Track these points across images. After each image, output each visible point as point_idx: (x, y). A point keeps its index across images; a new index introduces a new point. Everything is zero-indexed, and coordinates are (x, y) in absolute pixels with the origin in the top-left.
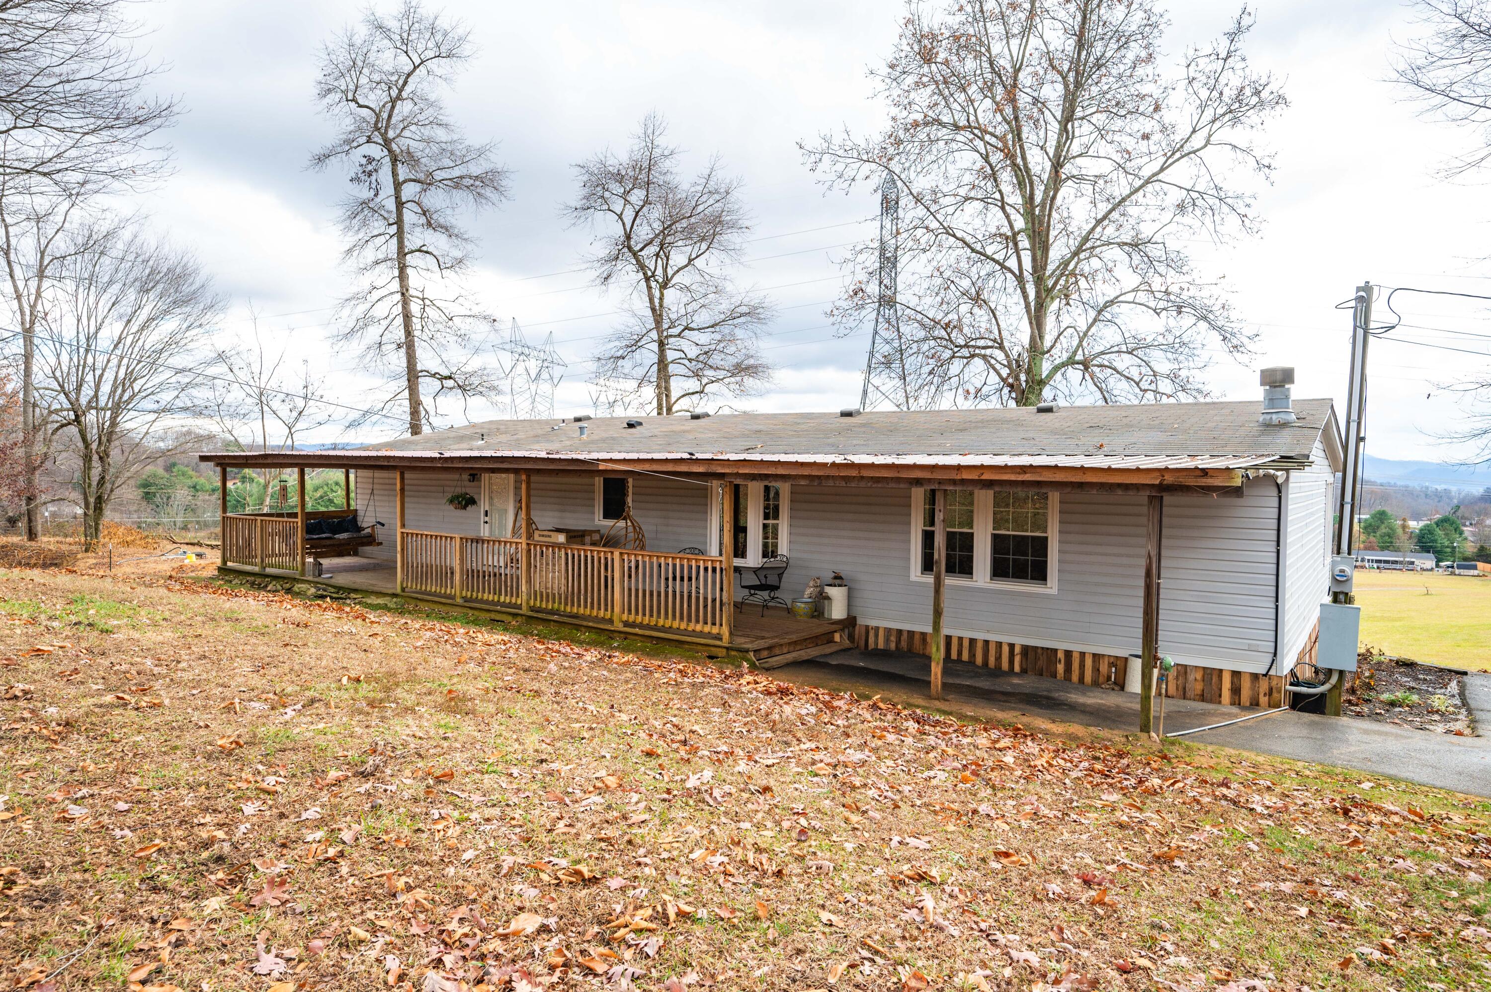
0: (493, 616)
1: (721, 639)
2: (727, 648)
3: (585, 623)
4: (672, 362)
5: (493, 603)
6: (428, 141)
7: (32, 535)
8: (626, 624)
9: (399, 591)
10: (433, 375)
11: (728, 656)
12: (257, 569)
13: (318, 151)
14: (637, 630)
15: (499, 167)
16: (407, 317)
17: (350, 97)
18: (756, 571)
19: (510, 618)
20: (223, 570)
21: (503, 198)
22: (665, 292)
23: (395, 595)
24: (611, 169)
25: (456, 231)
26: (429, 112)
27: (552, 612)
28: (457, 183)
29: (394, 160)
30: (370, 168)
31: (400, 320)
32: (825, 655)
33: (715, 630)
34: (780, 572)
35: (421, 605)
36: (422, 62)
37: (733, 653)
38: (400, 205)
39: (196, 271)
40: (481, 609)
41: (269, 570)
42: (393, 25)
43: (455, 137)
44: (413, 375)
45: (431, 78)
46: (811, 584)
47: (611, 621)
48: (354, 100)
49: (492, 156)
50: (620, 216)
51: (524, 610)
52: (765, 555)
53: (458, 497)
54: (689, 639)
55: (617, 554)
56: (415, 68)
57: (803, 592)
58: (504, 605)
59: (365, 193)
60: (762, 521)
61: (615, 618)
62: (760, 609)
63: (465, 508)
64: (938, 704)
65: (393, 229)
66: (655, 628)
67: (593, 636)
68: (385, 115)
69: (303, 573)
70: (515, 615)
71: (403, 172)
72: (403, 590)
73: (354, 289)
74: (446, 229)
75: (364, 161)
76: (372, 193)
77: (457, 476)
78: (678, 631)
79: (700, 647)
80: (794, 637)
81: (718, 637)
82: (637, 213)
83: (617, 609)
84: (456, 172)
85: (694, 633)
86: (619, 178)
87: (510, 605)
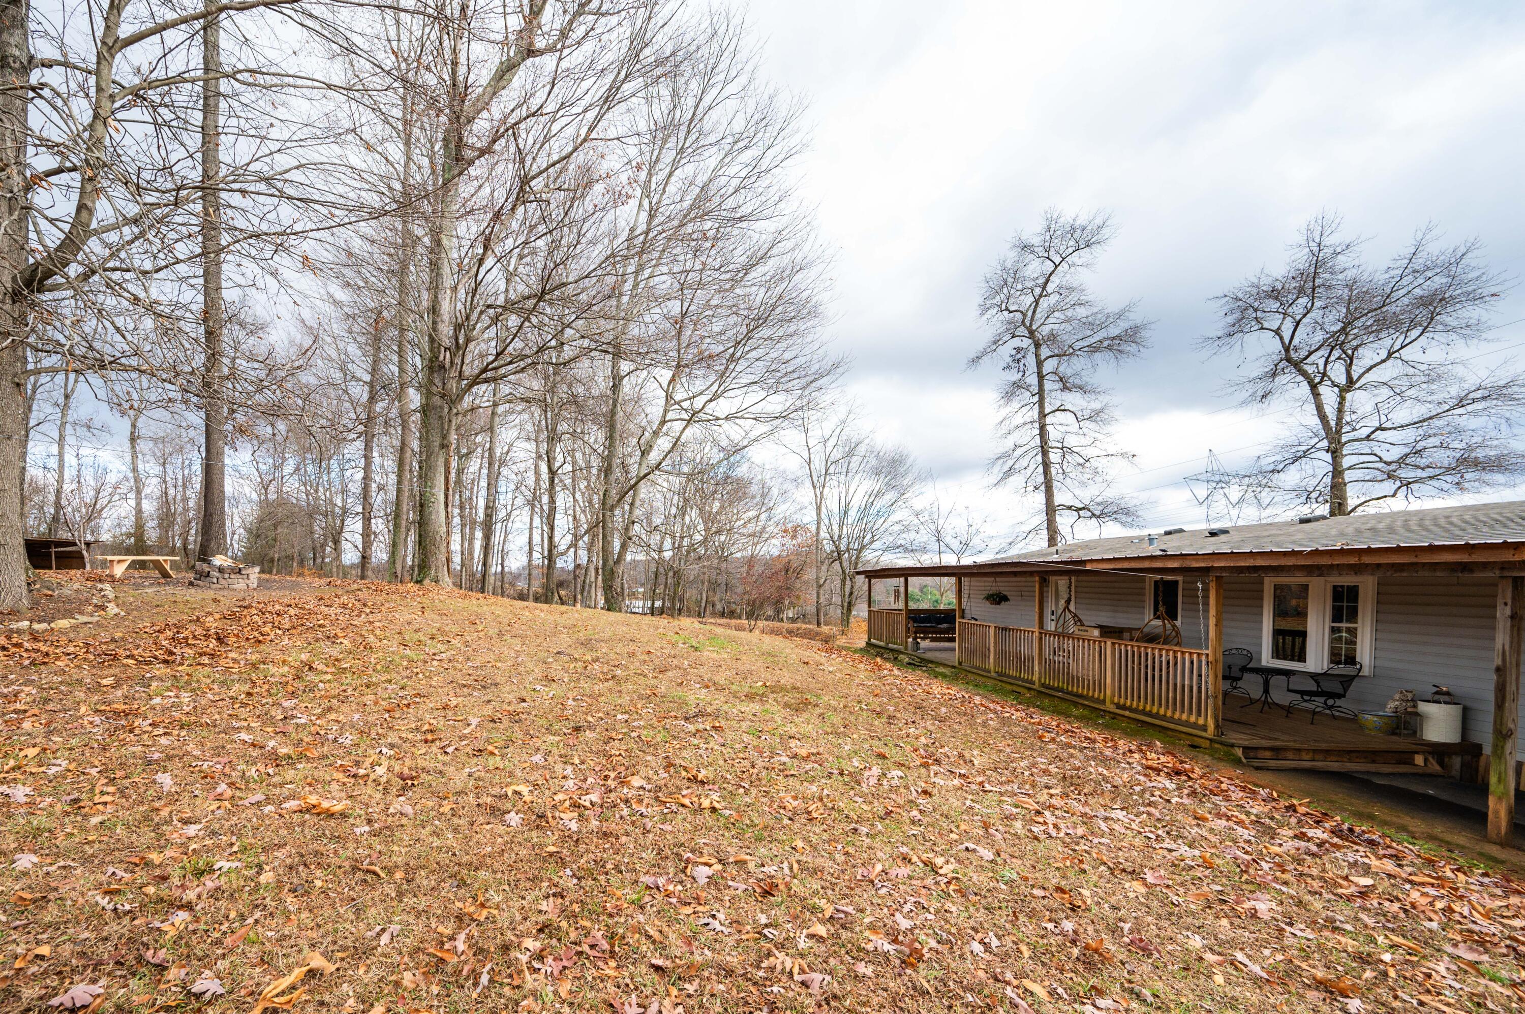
0: (1015, 688)
1: (1206, 731)
2: (1211, 740)
3: (1081, 701)
4: (1349, 468)
5: (1015, 678)
6: (1068, 320)
7: (819, 624)
8: (1118, 706)
9: (956, 664)
10: (1070, 508)
11: (1211, 748)
12: (882, 644)
13: (973, 355)
14: (1127, 713)
15: (1139, 322)
16: (1046, 465)
17: (1003, 307)
18: (1314, 676)
19: (1026, 691)
20: (869, 644)
21: (1141, 349)
22: (1349, 396)
23: (954, 667)
24: (1265, 288)
25: (1089, 388)
26: (1074, 296)
27: (1058, 689)
28: (1094, 349)
29: (1037, 345)
30: (1019, 356)
31: (1041, 469)
32: (1368, 773)
33: (1201, 721)
34: (1347, 681)
35: (970, 676)
36: (1063, 259)
37: (1216, 746)
38: (1041, 377)
39: (907, 457)
40: (1006, 682)
41: (890, 645)
42: (1036, 241)
43: (1095, 310)
44: (1051, 510)
45: (1072, 269)
46: (1397, 697)
47: (1104, 702)
48: (1007, 309)
49: (1131, 316)
50: (1277, 332)
51: (1036, 686)
52: (1332, 662)
53: (992, 595)
54: (1172, 726)
55: (1109, 643)
56: (1056, 267)
57: (1385, 706)
58: (1023, 680)
59: (1014, 376)
60: (1328, 624)
61: (1108, 700)
62: (1310, 716)
63: (999, 603)
64: (1494, 850)
65: (1036, 398)
66: (1143, 712)
67: (1086, 712)
68: (1030, 314)
69: (906, 648)
70: (1029, 689)
71: (1045, 352)
72: (960, 663)
73: (1000, 450)
74: (1081, 388)
75: (1014, 352)
76: (1021, 374)
77: (992, 579)
78: (1164, 718)
79: (1183, 736)
80: (1324, 746)
81: (1204, 728)
82: (1298, 323)
83: (1108, 692)
84: (1096, 338)
85: (1179, 722)
86: (1275, 294)
87: (1027, 681)
